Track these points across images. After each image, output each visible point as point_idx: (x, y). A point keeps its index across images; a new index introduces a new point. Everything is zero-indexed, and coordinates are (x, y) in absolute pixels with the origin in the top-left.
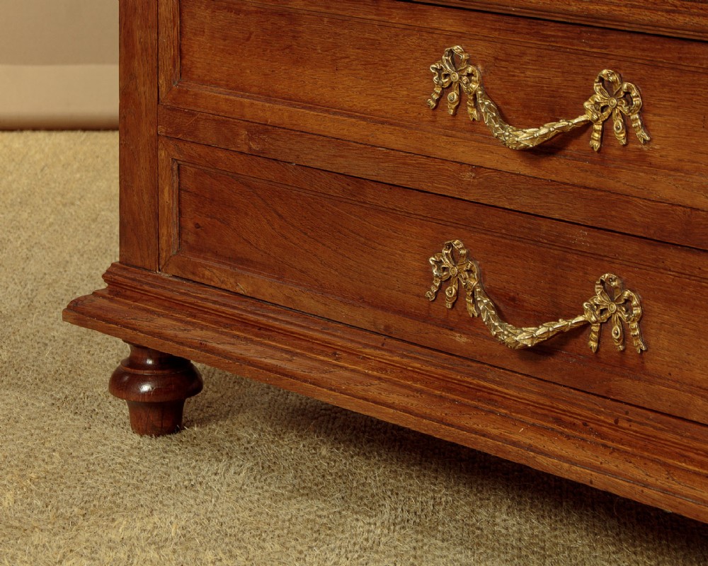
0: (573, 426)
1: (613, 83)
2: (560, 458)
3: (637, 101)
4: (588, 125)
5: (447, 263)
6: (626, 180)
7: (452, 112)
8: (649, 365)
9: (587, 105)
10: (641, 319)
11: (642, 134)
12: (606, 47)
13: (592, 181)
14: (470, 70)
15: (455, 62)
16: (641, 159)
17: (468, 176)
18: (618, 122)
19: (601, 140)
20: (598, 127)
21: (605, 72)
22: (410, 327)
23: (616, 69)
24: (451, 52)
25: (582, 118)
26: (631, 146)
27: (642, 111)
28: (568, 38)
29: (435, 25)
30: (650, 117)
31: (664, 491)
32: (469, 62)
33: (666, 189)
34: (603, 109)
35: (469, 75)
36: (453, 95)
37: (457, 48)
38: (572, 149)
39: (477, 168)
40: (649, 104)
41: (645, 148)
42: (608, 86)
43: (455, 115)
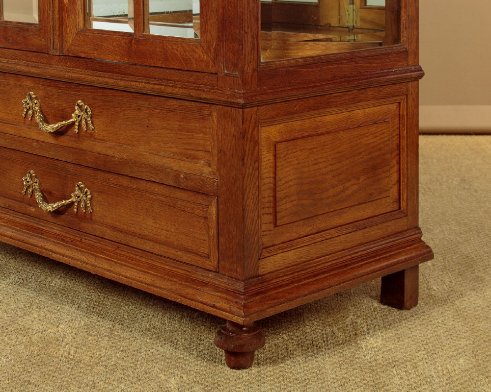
0: (67, 242)
1: (82, 106)
2: (60, 254)
3: (90, 113)
4: (74, 123)
5: (29, 179)
6: (86, 145)
7: (30, 119)
8: (93, 218)
9: (73, 115)
10: (91, 199)
11: (91, 126)
12: (79, 91)
13: (75, 145)
14: (36, 101)
15: (31, 99)
16: (91, 136)
17: (35, 144)
18: (84, 122)
19: (79, 129)
20: (77, 124)
21: (79, 101)
22: (16, 205)
23: (83, 101)
24: (29, 94)
25: (71, 120)
26: (88, 131)
27: (91, 117)
28: (67, 88)
29: (24, 84)
30: (94, 119)
31: (93, 265)
32: (36, 98)
33: (99, 148)
34: (79, 116)
35: (36, 104)
36: (30, 112)
37: (32, 93)
38: (69, 133)
39: (37, 141)
40: (94, 114)
41: (92, 132)
42: (80, 107)
43: (31, 120)
